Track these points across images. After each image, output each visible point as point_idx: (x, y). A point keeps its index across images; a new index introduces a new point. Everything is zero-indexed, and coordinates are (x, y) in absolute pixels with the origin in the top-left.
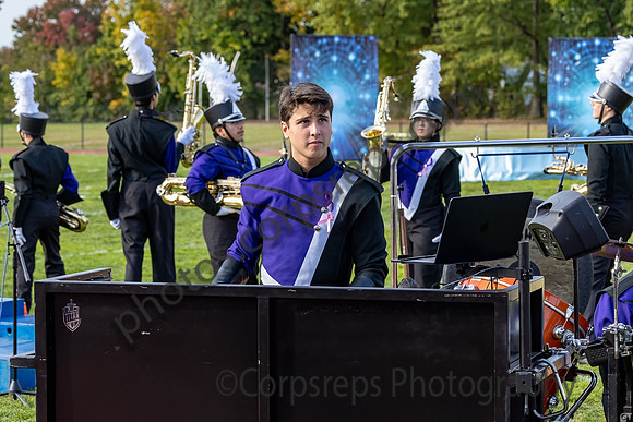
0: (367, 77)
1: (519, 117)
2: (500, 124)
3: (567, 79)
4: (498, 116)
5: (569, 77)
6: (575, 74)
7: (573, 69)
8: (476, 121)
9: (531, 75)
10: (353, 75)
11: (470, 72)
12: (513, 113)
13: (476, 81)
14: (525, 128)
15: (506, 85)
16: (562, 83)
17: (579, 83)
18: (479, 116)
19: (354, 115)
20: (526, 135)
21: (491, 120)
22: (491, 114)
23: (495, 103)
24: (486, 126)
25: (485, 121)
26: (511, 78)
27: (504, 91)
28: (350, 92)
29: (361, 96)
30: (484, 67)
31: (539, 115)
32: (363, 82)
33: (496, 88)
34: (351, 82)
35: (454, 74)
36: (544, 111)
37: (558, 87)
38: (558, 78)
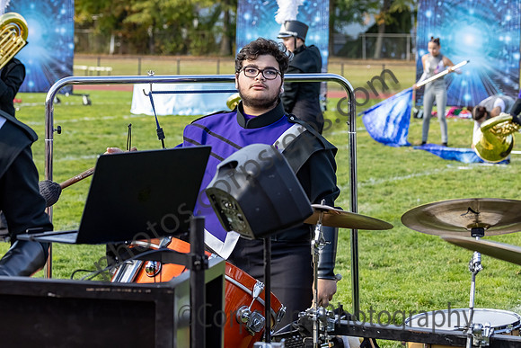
0: (63, 11)
1: (211, 54)
2: (191, 60)
4: (191, 53)
7: (262, 8)
9: (222, 16)
10: (50, 10)
11: (166, 11)
12: (205, 50)
13: (170, 20)
14: (215, 64)
15: (199, 24)
16: (250, 22)
17: (267, 22)
18: (173, 53)
19: (50, 49)
21: (183, 57)
22: (185, 51)
23: (188, 41)
24: (179, 61)
25: (178, 57)
26: (203, 19)
27: (198, 29)
28: (47, 26)
29: (57, 30)
30: (178, 7)
31: (228, 52)
32: (59, 17)
33: (190, 26)
34: (48, 17)
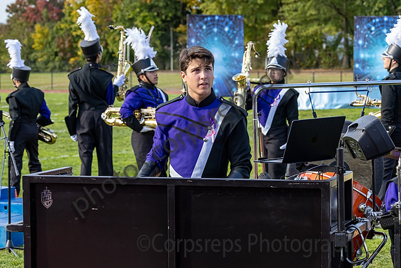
0: (237, 42)
1: (335, 68)
2: (323, 72)
3: (366, 43)
4: (322, 67)
5: (367, 41)
6: (371, 40)
7: (370, 36)
8: (307, 71)
9: (343, 40)
10: (227, 41)
11: (303, 38)
12: (331, 65)
13: (307, 45)
14: (339, 75)
15: (327, 47)
16: (363, 46)
17: (374, 45)
18: (308, 67)
19: (228, 67)
20: (340, 79)
21: (317, 70)
22: (317, 66)
23: (319, 58)
24: (314, 73)
25: (313, 71)
26: (330, 43)
27: (326, 51)
28: (226, 52)
29: (233, 55)
30: (312, 35)
31: (348, 66)
32: (234, 46)
33: (320, 49)
34: (226, 46)
35: (293, 40)
36: (352, 64)
37: (361, 48)
38: (360, 42)
